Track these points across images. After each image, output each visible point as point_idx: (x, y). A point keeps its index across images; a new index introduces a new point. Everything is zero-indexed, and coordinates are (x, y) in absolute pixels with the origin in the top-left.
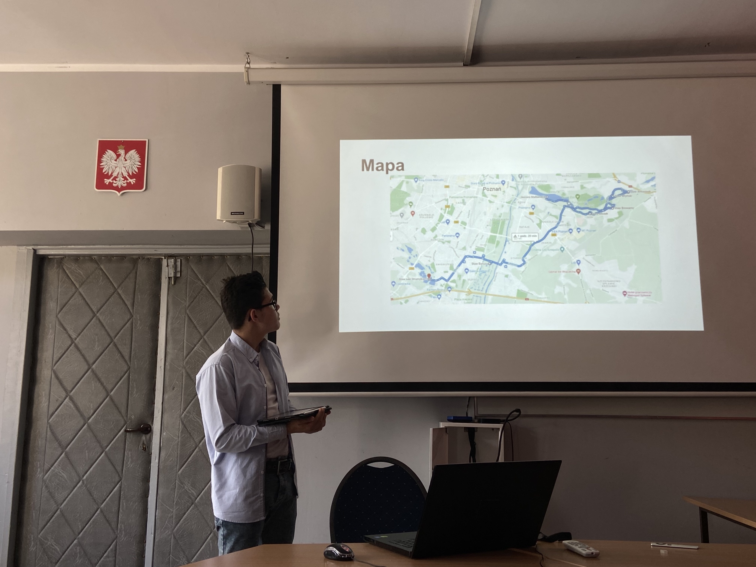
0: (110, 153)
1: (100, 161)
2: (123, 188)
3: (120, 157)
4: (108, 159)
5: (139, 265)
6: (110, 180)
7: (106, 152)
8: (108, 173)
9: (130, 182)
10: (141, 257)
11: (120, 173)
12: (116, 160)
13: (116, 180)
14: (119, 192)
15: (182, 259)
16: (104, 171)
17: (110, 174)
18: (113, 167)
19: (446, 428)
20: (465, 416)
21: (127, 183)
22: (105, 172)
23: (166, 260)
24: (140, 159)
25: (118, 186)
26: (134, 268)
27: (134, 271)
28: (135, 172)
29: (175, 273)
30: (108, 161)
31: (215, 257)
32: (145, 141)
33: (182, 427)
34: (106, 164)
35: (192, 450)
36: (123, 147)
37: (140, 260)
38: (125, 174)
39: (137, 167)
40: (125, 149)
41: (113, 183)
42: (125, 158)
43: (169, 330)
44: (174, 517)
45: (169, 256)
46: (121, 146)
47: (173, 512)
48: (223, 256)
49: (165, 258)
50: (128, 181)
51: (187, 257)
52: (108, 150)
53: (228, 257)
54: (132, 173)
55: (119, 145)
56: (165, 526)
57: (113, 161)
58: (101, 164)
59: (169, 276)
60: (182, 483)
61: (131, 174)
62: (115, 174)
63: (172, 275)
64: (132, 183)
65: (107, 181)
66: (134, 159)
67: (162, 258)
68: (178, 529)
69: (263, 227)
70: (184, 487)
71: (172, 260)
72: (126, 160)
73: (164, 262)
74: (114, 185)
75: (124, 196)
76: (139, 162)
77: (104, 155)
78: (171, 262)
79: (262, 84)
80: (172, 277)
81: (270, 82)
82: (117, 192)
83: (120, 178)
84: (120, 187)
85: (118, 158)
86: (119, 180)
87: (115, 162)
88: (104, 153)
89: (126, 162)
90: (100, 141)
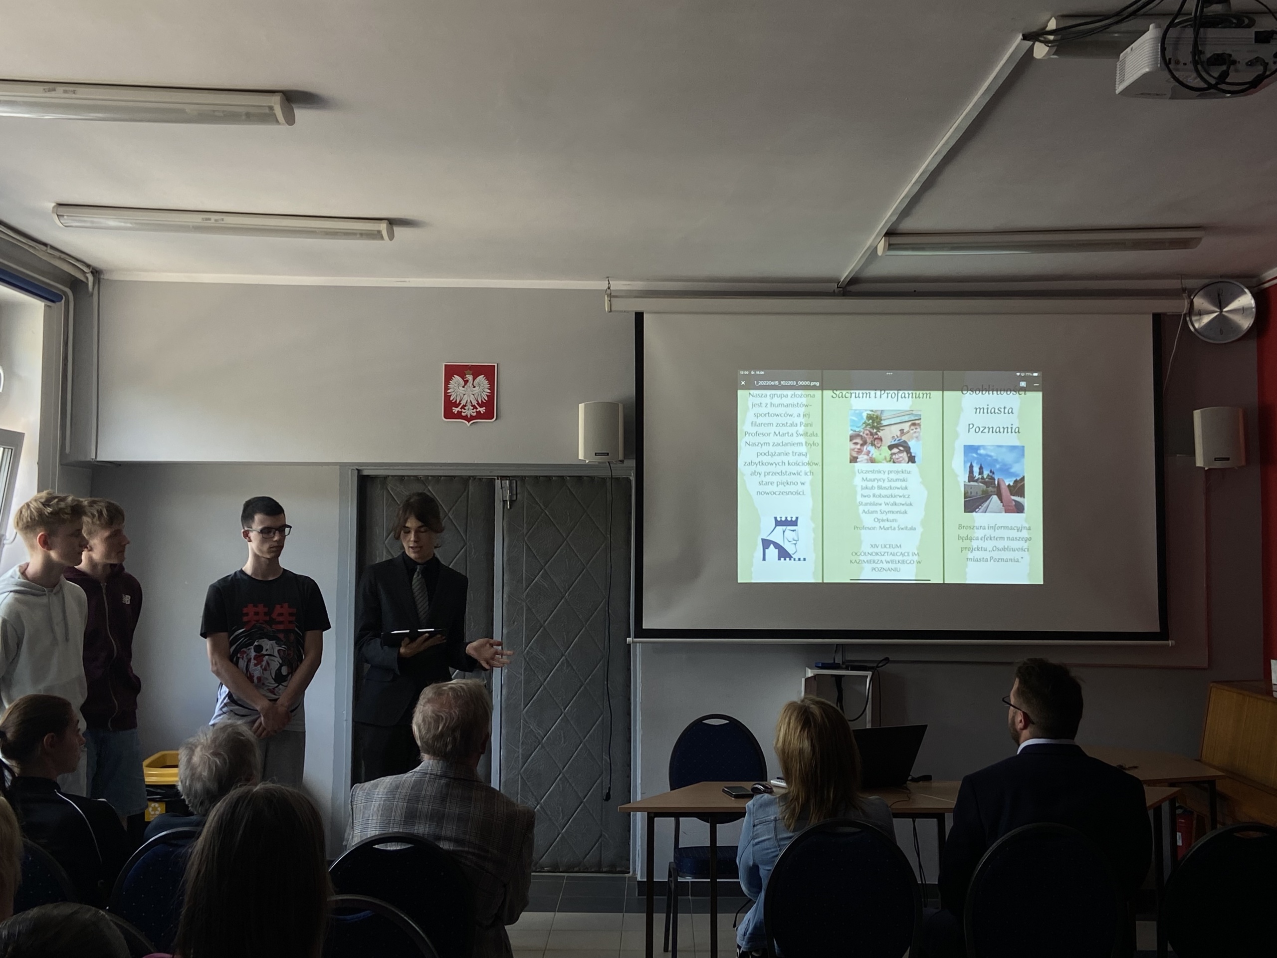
0: (457, 379)
1: (446, 388)
2: (472, 418)
3: (468, 384)
4: (456, 385)
5: (470, 486)
6: (458, 409)
7: (453, 378)
8: (456, 401)
9: (480, 411)
10: (474, 477)
11: (469, 401)
12: (463, 387)
13: (465, 409)
14: (469, 422)
15: (517, 480)
16: (451, 399)
17: (458, 402)
18: (461, 394)
19: (816, 676)
20: (833, 662)
21: (476, 412)
22: (453, 400)
23: (500, 481)
24: (489, 385)
25: (467, 415)
26: (465, 490)
27: (465, 494)
28: (485, 400)
29: (511, 496)
30: (455, 388)
31: (554, 478)
32: (494, 366)
33: (524, 664)
34: (454, 391)
35: (537, 688)
36: (471, 372)
37: (470, 481)
38: (475, 403)
39: (487, 395)
40: (472, 374)
41: (461, 412)
42: (473, 384)
43: (505, 559)
44: (520, 756)
45: (503, 478)
46: (469, 371)
47: (519, 752)
48: (563, 478)
49: (498, 479)
50: (478, 410)
51: (523, 478)
52: (455, 376)
53: (568, 478)
54: (482, 401)
55: (466, 370)
56: (511, 766)
57: (461, 388)
58: (449, 391)
59: (504, 499)
60: (527, 722)
61: (480, 402)
62: (463, 403)
63: (507, 497)
64: (482, 412)
65: (455, 410)
66: (482, 385)
67: (495, 479)
68: (525, 770)
70: (529, 727)
71: (508, 482)
72: (474, 387)
73: (498, 483)
74: (463, 414)
75: (473, 425)
76: (488, 389)
77: (451, 381)
78: (506, 483)
79: (625, 311)
80: (507, 501)
81: (633, 311)
82: (467, 422)
83: (469, 406)
84: (469, 416)
85: (465, 384)
86: (468, 409)
87: (463, 389)
88: (451, 379)
89: (474, 389)
90: (445, 365)
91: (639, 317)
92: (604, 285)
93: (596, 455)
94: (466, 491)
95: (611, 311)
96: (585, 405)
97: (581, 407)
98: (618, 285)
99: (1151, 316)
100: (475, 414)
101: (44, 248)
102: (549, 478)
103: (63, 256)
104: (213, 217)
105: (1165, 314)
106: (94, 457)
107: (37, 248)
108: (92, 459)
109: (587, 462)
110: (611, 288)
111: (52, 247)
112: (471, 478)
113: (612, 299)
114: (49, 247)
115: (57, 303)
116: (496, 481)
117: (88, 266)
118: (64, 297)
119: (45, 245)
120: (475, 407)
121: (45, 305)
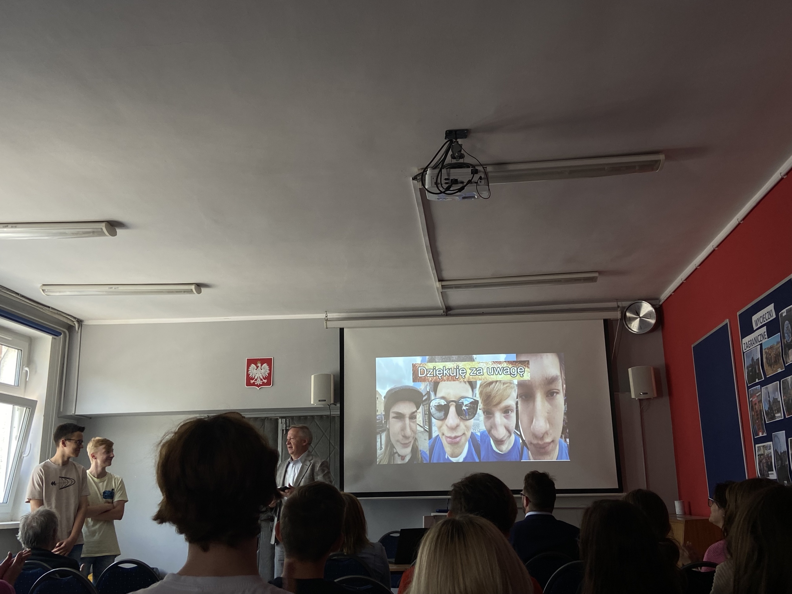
0: (253, 365)
1: (248, 371)
2: (260, 385)
3: (258, 368)
4: (252, 369)
5: (266, 423)
6: (253, 381)
8: (252, 377)
9: (264, 382)
10: (267, 418)
11: (259, 377)
12: (256, 370)
13: (257, 381)
14: (258, 388)
15: (290, 418)
16: (250, 376)
17: (253, 377)
18: (255, 373)
19: (434, 516)
21: (262, 382)
22: (251, 376)
23: (280, 420)
24: (269, 368)
25: (258, 384)
26: (262, 426)
27: (263, 427)
28: (267, 376)
29: (286, 427)
31: (308, 417)
32: (272, 358)
34: (251, 372)
36: (260, 362)
37: (266, 420)
38: (262, 378)
39: (268, 373)
40: (261, 363)
41: (255, 382)
42: (261, 368)
45: (282, 418)
48: (313, 417)
49: (280, 419)
50: (263, 381)
51: (292, 418)
52: (252, 364)
53: (316, 417)
54: (265, 376)
55: (258, 361)
57: (255, 370)
58: (249, 372)
59: (283, 429)
61: (264, 377)
62: (256, 378)
63: (284, 429)
64: (265, 382)
65: (252, 382)
67: (278, 419)
69: (336, 405)
71: (284, 420)
72: (262, 369)
73: (280, 421)
74: (256, 383)
75: (261, 389)
78: (283, 421)
79: (334, 328)
80: (284, 430)
81: (338, 327)
82: (257, 388)
83: (259, 379)
84: (258, 385)
85: (257, 368)
86: (258, 381)
87: (256, 371)
88: (250, 366)
89: (262, 370)
90: (247, 359)
91: (342, 330)
92: (323, 316)
93: (319, 401)
94: (264, 425)
95: (327, 328)
96: (314, 376)
97: (313, 376)
98: (330, 316)
99: (603, 321)
100: (261, 383)
101: (48, 309)
102: (306, 417)
103: (59, 313)
104: (114, 287)
105: (610, 319)
106: (74, 413)
107: (44, 309)
108: (73, 414)
109: (315, 405)
110: (328, 317)
111: (52, 308)
112: (266, 418)
113: (327, 322)
114: (50, 308)
115: (59, 337)
116: (279, 419)
117: (75, 318)
118: (62, 334)
119: (49, 307)
120: (261, 380)
121: (52, 338)
